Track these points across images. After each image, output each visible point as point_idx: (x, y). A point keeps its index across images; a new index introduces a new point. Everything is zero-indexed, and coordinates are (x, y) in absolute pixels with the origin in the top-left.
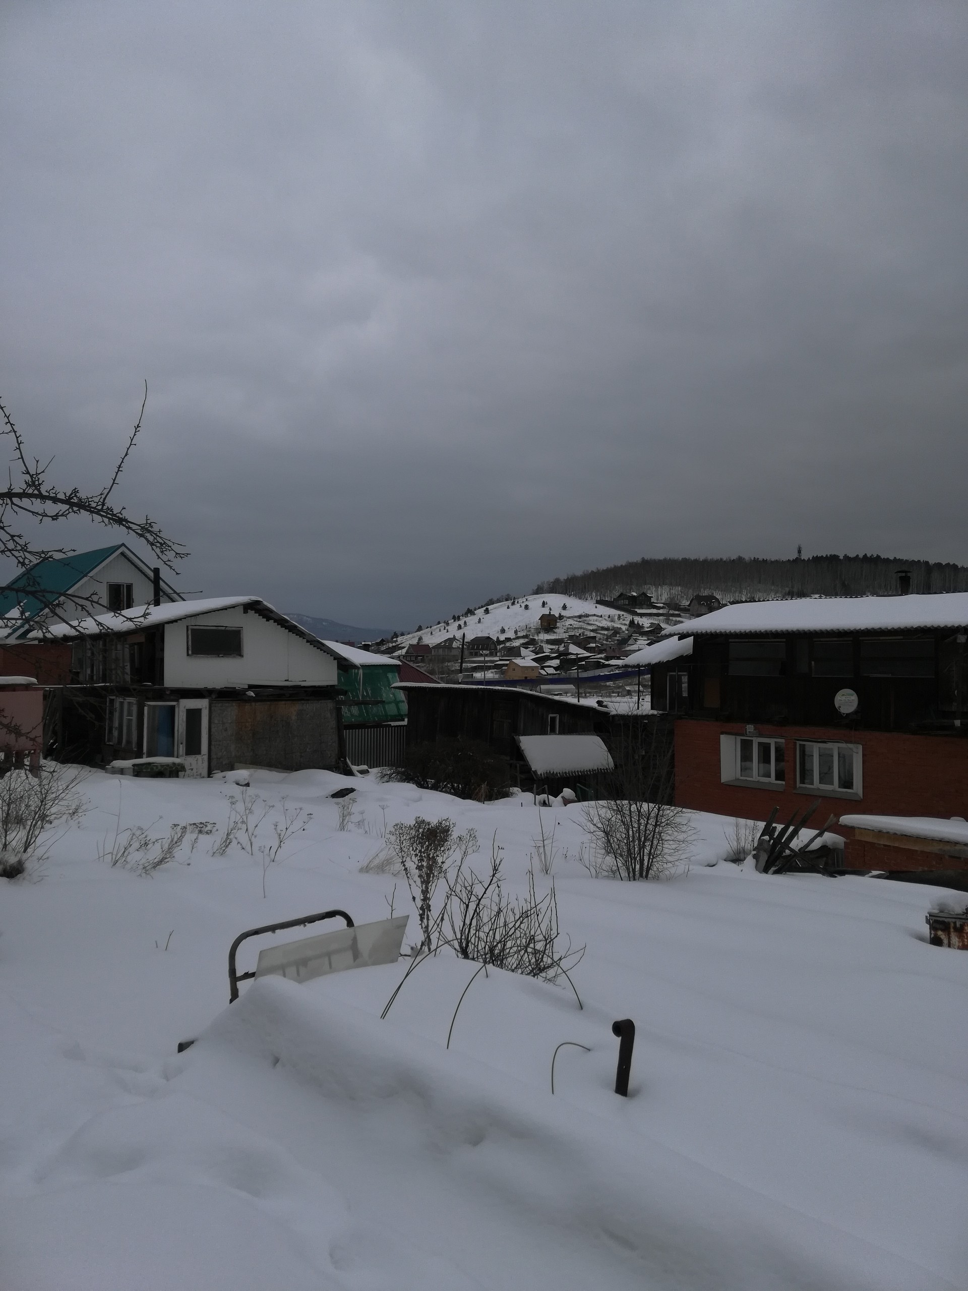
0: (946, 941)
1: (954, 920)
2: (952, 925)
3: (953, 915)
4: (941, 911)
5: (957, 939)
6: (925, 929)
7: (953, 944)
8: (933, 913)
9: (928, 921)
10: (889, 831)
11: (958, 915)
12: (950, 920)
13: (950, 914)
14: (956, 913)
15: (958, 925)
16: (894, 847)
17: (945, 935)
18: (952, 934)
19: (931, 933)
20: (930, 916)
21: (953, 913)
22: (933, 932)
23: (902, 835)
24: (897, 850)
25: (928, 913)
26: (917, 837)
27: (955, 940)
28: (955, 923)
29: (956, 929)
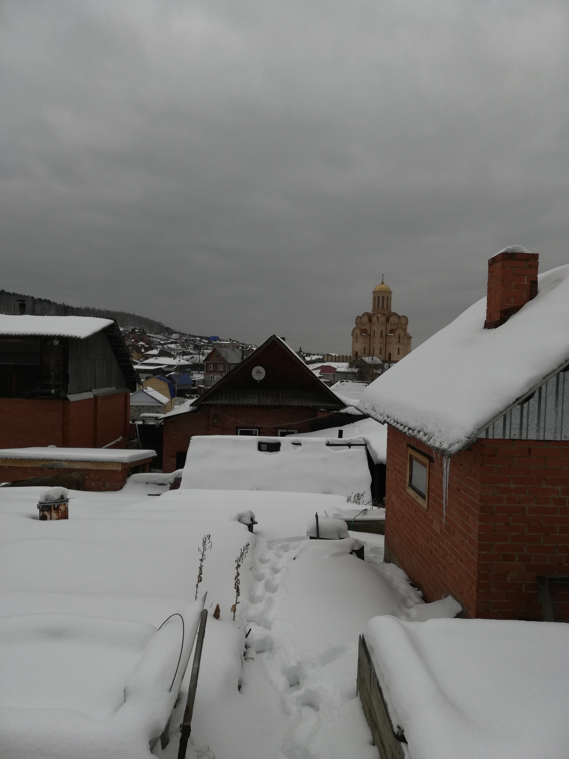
0: (49, 517)
1: (54, 504)
2: (53, 506)
3: (53, 501)
4: (47, 500)
5: (55, 514)
6: (37, 512)
7: (53, 518)
8: (42, 502)
9: (38, 507)
10: (12, 457)
11: (56, 500)
12: (51, 504)
13: (52, 501)
14: (55, 500)
15: (56, 506)
16: (14, 467)
17: (49, 513)
18: (53, 511)
19: (40, 514)
20: (40, 504)
21: (53, 500)
22: (41, 513)
23: (20, 459)
24: (16, 468)
25: (39, 502)
26: (29, 459)
27: (54, 515)
28: (54, 505)
29: (55, 509)
